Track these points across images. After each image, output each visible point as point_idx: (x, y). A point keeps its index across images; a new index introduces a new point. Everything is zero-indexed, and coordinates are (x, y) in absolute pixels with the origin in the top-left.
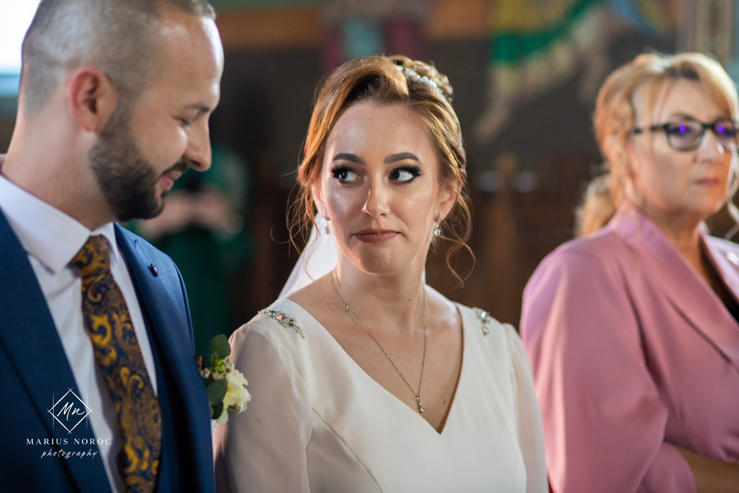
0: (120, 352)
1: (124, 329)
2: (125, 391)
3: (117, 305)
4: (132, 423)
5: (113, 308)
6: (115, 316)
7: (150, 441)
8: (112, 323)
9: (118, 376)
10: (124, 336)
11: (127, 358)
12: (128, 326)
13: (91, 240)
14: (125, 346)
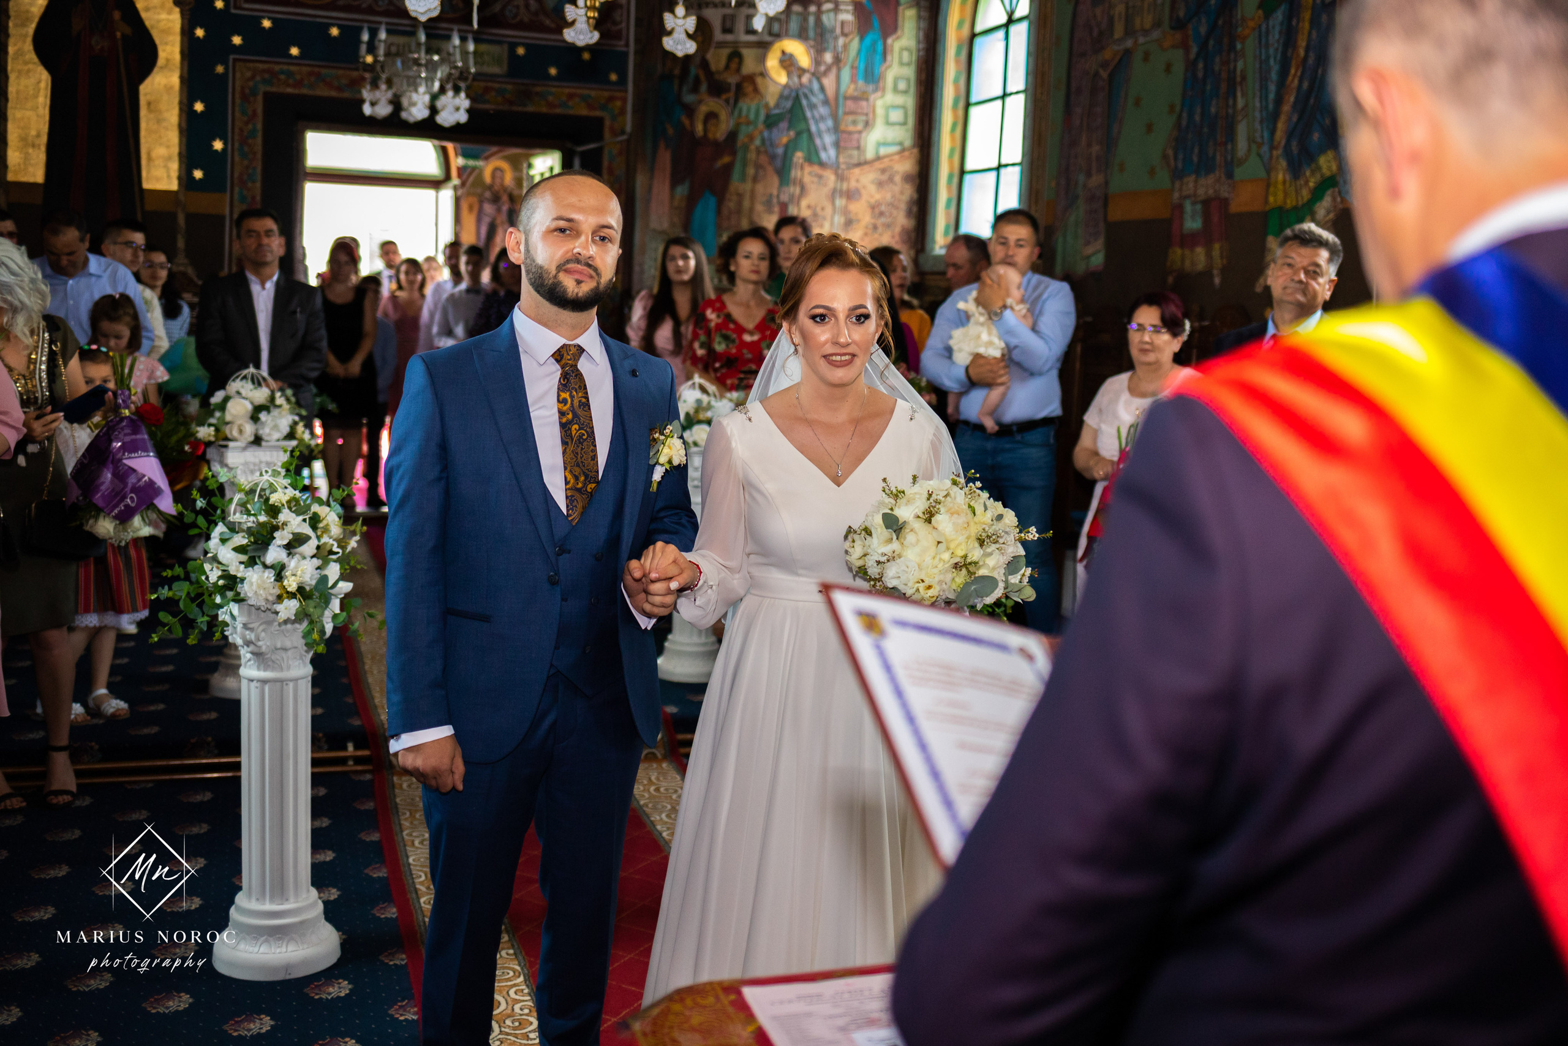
0: (575, 415)
1: (580, 401)
2: (572, 440)
3: (577, 387)
4: (572, 459)
5: (573, 388)
6: (575, 393)
7: (586, 471)
8: (572, 397)
9: (570, 429)
10: (580, 406)
11: (580, 419)
12: (584, 400)
13: (564, 346)
14: (580, 412)
